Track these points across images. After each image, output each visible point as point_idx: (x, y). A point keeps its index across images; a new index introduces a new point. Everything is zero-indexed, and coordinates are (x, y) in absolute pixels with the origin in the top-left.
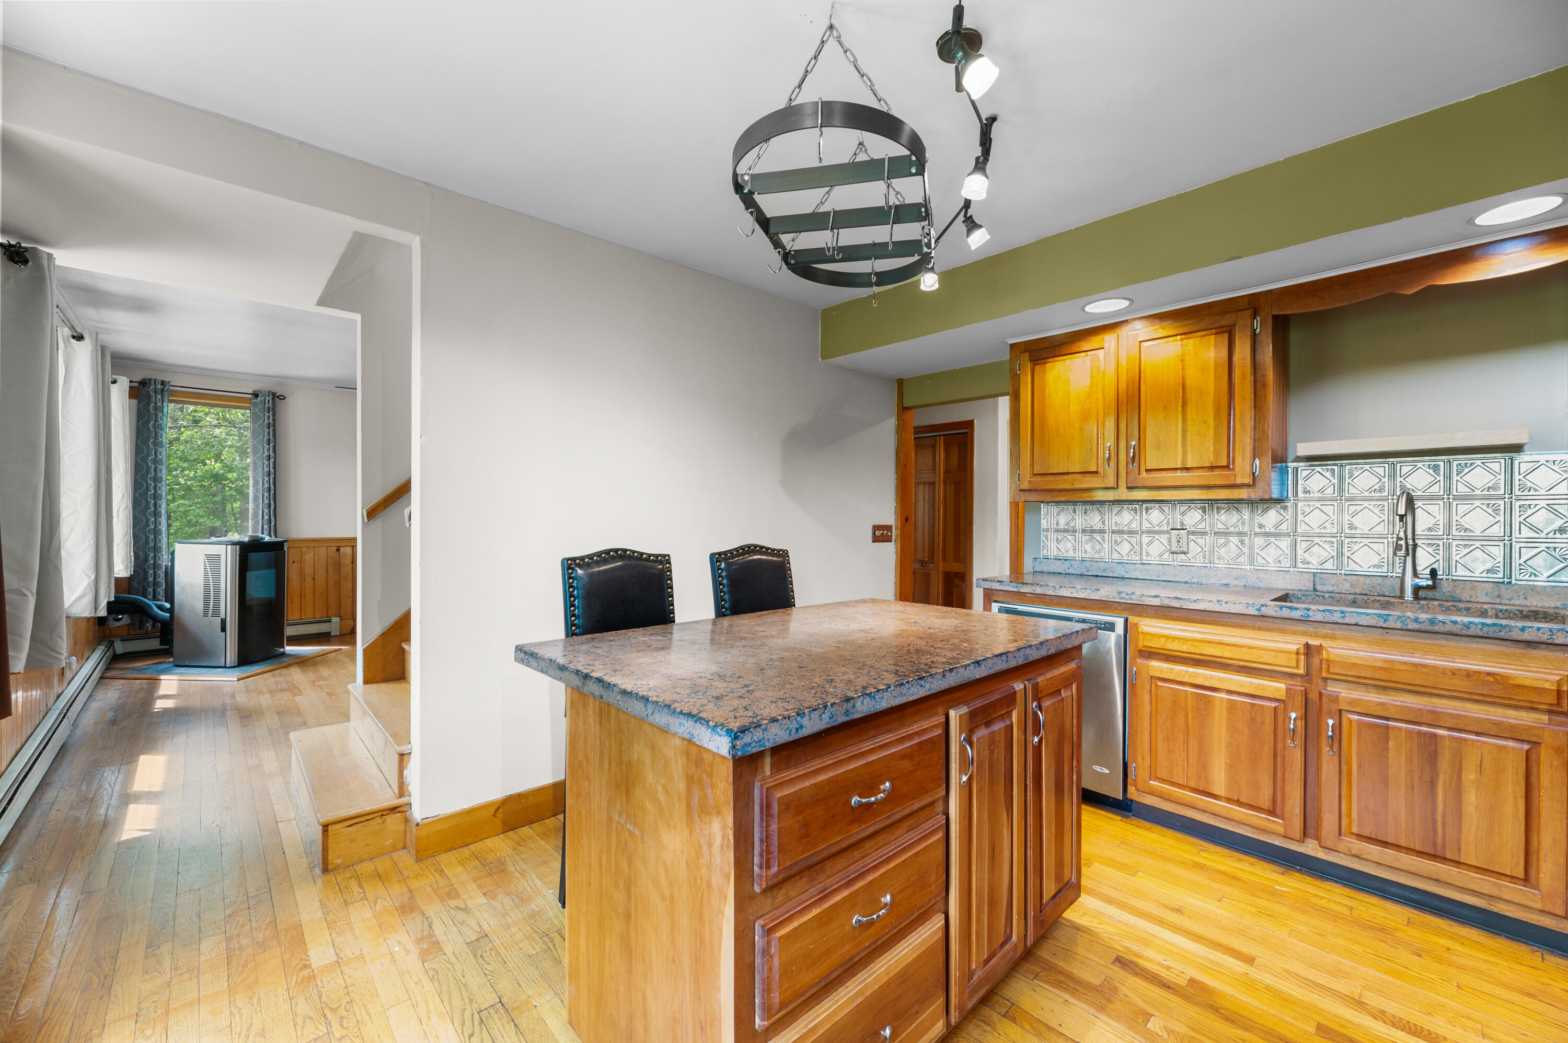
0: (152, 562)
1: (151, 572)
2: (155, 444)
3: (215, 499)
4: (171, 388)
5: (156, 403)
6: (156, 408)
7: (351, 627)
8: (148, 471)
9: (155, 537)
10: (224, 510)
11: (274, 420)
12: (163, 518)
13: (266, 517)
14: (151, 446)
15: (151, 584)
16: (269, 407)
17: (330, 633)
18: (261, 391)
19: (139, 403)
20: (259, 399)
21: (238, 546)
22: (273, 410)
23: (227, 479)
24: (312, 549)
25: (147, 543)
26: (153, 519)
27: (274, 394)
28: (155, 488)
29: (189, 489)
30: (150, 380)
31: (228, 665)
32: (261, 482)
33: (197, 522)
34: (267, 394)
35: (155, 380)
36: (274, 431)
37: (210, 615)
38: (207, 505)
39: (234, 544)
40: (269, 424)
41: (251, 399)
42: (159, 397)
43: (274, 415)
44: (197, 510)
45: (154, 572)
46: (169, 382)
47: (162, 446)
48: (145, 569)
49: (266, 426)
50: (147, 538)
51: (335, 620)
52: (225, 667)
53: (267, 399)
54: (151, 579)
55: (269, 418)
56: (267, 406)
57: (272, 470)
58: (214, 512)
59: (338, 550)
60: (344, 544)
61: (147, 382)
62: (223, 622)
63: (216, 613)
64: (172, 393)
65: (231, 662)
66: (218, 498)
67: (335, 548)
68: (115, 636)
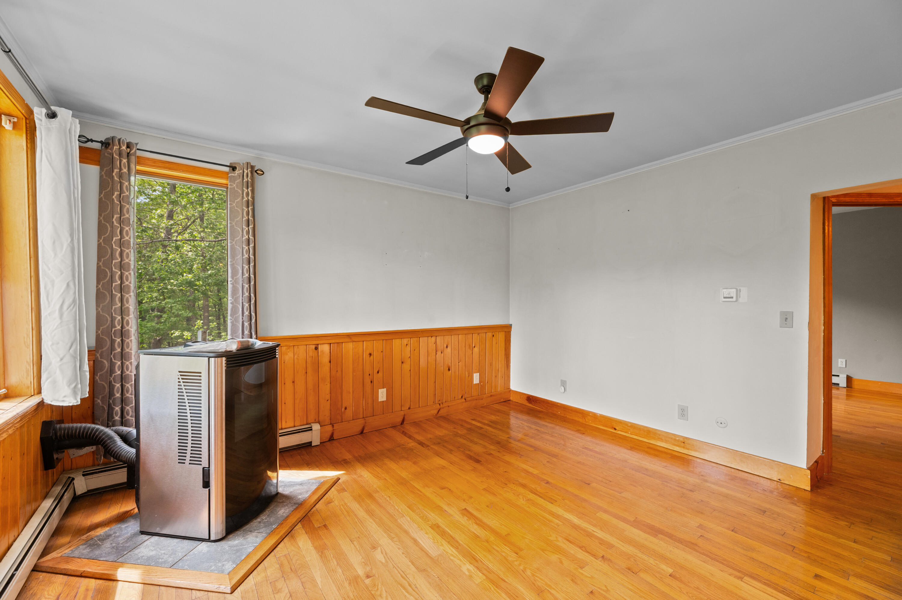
0: (119, 372)
1: (118, 385)
2: (120, 221)
3: (189, 298)
4: (139, 153)
5: (120, 169)
6: (121, 176)
7: (330, 434)
8: (112, 257)
9: (122, 340)
10: (194, 306)
11: (253, 198)
12: (132, 316)
13: (247, 313)
14: (115, 223)
15: (119, 401)
16: (248, 182)
17: (311, 442)
18: (239, 163)
19: (101, 170)
20: (237, 172)
21: (224, 359)
22: (252, 185)
23: (196, 285)
24: (292, 348)
25: (112, 348)
26: (119, 318)
27: (252, 167)
28: (121, 277)
29: (173, 291)
30: (113, 138)
31: (212, 538)
32: (241, 271)
33: (178, 314)
34: (245, 166)
35: (119, 140)
36: (253, 210)
37: (187, 461)
38: (184, 303)
39: (219, 355)
40: (248, 201)
41: (227, 173)
42: (125, 161)
43: (253, 191)
44: (178, 306)
45: (122, 386)
46: (137, 144)
47: (128, 225)
48: (110, 382)
49: (245, 204)
50: (113, 342)
51: (316, 427)
52: (209, 540)
53: (246, 171)
54: (118, 395)
55: (248, 194)
56: (245, 180)
57: (252, 257)
58: (189, 307)
59: (316, 348)
60: (322, 342)
61: (111, 141)
62: (206, 473)
63: (196, 460)
64: (140, 161)
65: (216, 533)
66: (191, 298)
67: (314, 347)
68: (77, 469)
